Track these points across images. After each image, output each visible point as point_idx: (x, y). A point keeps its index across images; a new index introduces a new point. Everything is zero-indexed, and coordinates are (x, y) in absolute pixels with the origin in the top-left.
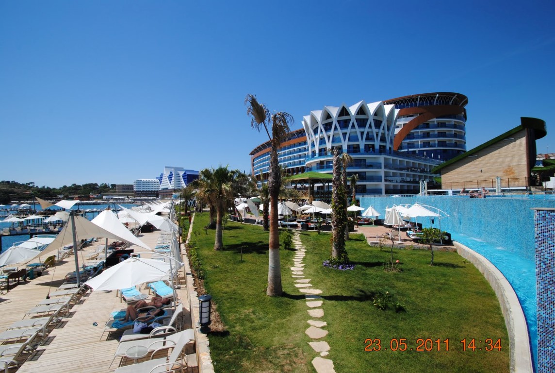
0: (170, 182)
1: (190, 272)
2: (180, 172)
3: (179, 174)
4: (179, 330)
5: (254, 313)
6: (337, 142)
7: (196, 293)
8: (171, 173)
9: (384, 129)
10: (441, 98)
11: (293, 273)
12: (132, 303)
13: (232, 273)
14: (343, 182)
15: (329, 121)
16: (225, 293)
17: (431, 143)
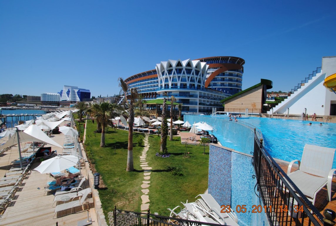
0: (68, 96)
1: (87, 160)
2: (75, 90)
3: (74, 91)
4: (84, 189)
5: (119, 179)
6: (175, 81)
7: (91, 171)
8: (69, 90)
9: (200, 76)
10: (232, 59)
11: (141, 159)
12: (56, 177)
13: (109, 160)
14: (171, 111)
15: (171, 68)
16: (106, 171)
17: (225, 84)
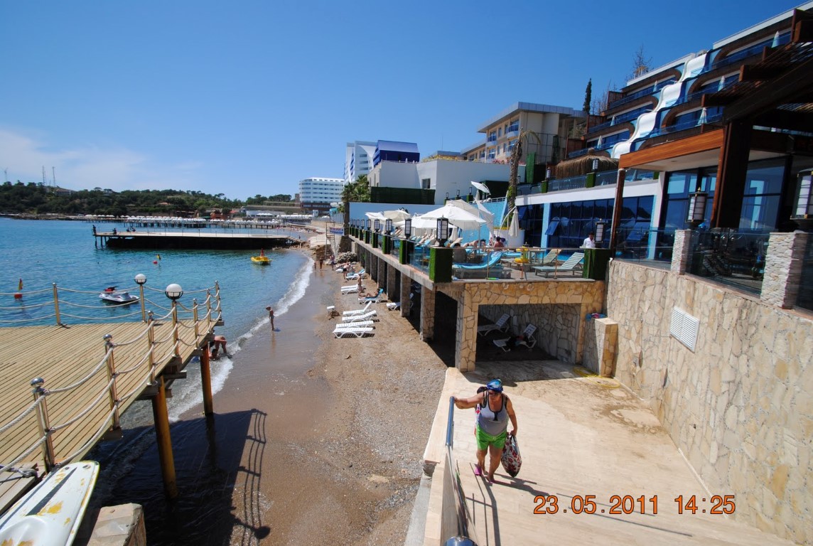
2: (367, 150)
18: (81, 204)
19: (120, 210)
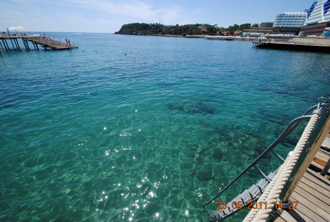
18: (173, 30)
19: (191, 33)
